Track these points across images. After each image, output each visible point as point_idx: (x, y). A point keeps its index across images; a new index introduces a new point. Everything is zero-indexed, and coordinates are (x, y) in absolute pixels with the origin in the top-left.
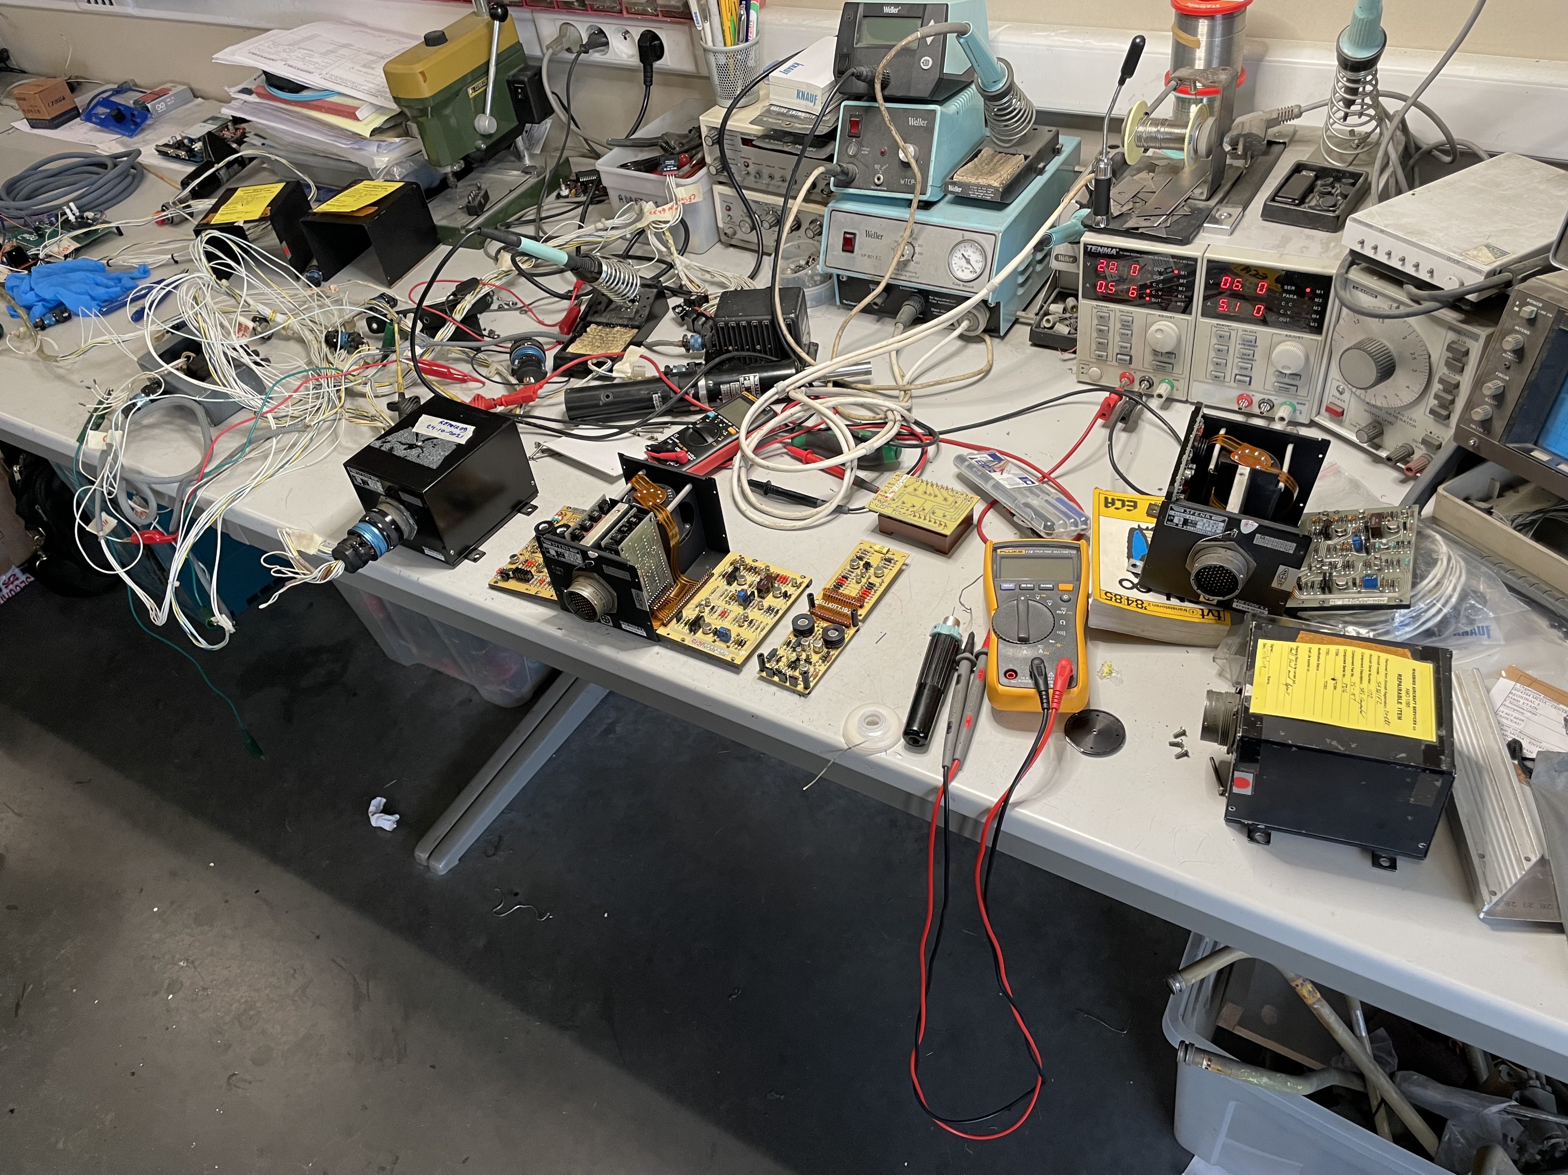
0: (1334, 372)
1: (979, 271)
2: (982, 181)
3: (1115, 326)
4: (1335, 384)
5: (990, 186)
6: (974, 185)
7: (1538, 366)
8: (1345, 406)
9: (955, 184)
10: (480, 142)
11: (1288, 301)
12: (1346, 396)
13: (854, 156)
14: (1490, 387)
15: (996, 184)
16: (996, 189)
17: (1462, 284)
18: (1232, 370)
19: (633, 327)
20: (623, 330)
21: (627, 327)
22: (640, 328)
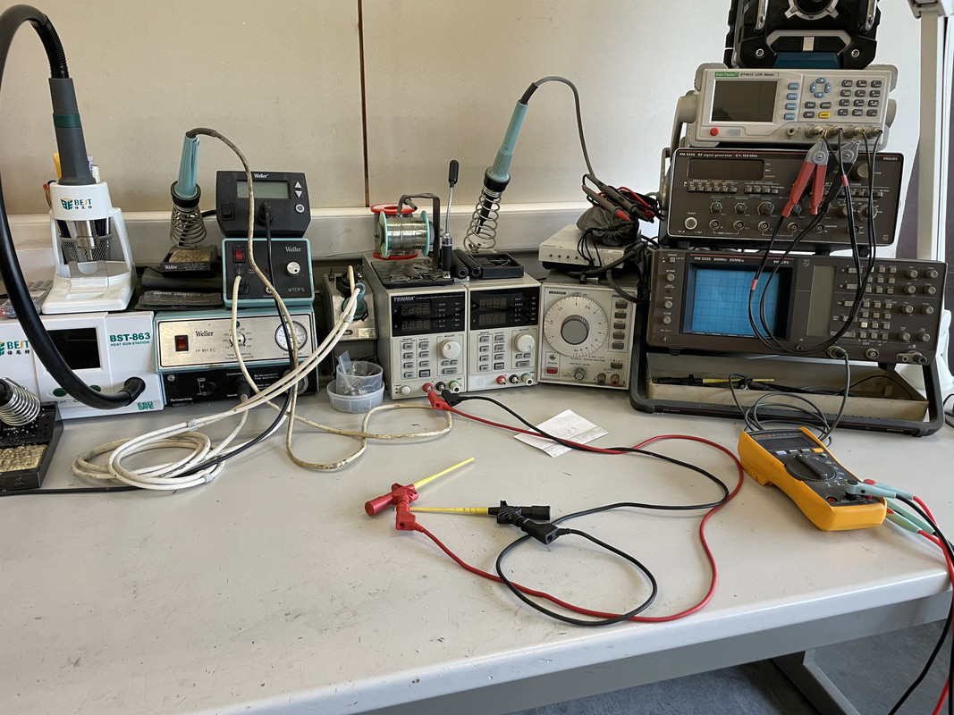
1: (302, 342)
3: (417, 351)
4: (548, 354)
8: (557, 366)
12: (557, 360)
19: (39, 444)
20: (29, 448)
21: (32, 444)
22: (47, 443)
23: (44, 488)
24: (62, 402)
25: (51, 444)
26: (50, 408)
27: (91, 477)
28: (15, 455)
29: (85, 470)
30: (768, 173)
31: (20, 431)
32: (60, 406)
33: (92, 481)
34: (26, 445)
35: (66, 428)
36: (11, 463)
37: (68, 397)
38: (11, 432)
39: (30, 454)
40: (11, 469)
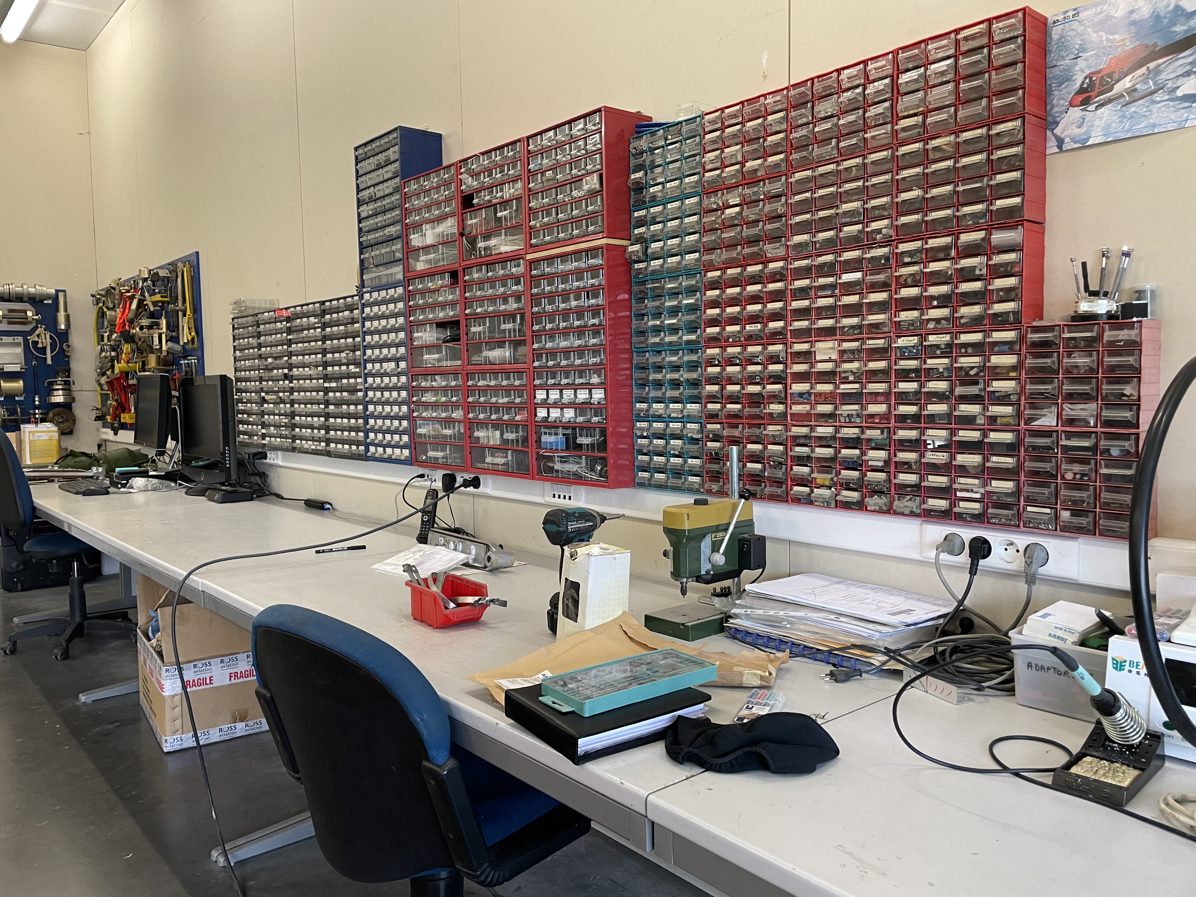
19: (1135, 768)
20: (1124, 767)
21: (1128, 766)
22: (1142, 770)
23: (1128, 808)
24: (1169, 736)
25: (1147, 772)
26: (1154, 738)
27: (1174, 816)
28: (1110, 769)
29: (1173, 809)
31: (1121, 749)
32: (1166, 739)
33: (1175, 822)
34: (1123, 764)
35: (1167, 764)
36: (1104, 775)
37: (1175, 733)
38: (1113, 747)
39: (1124, 773)
40: (1102, 779)
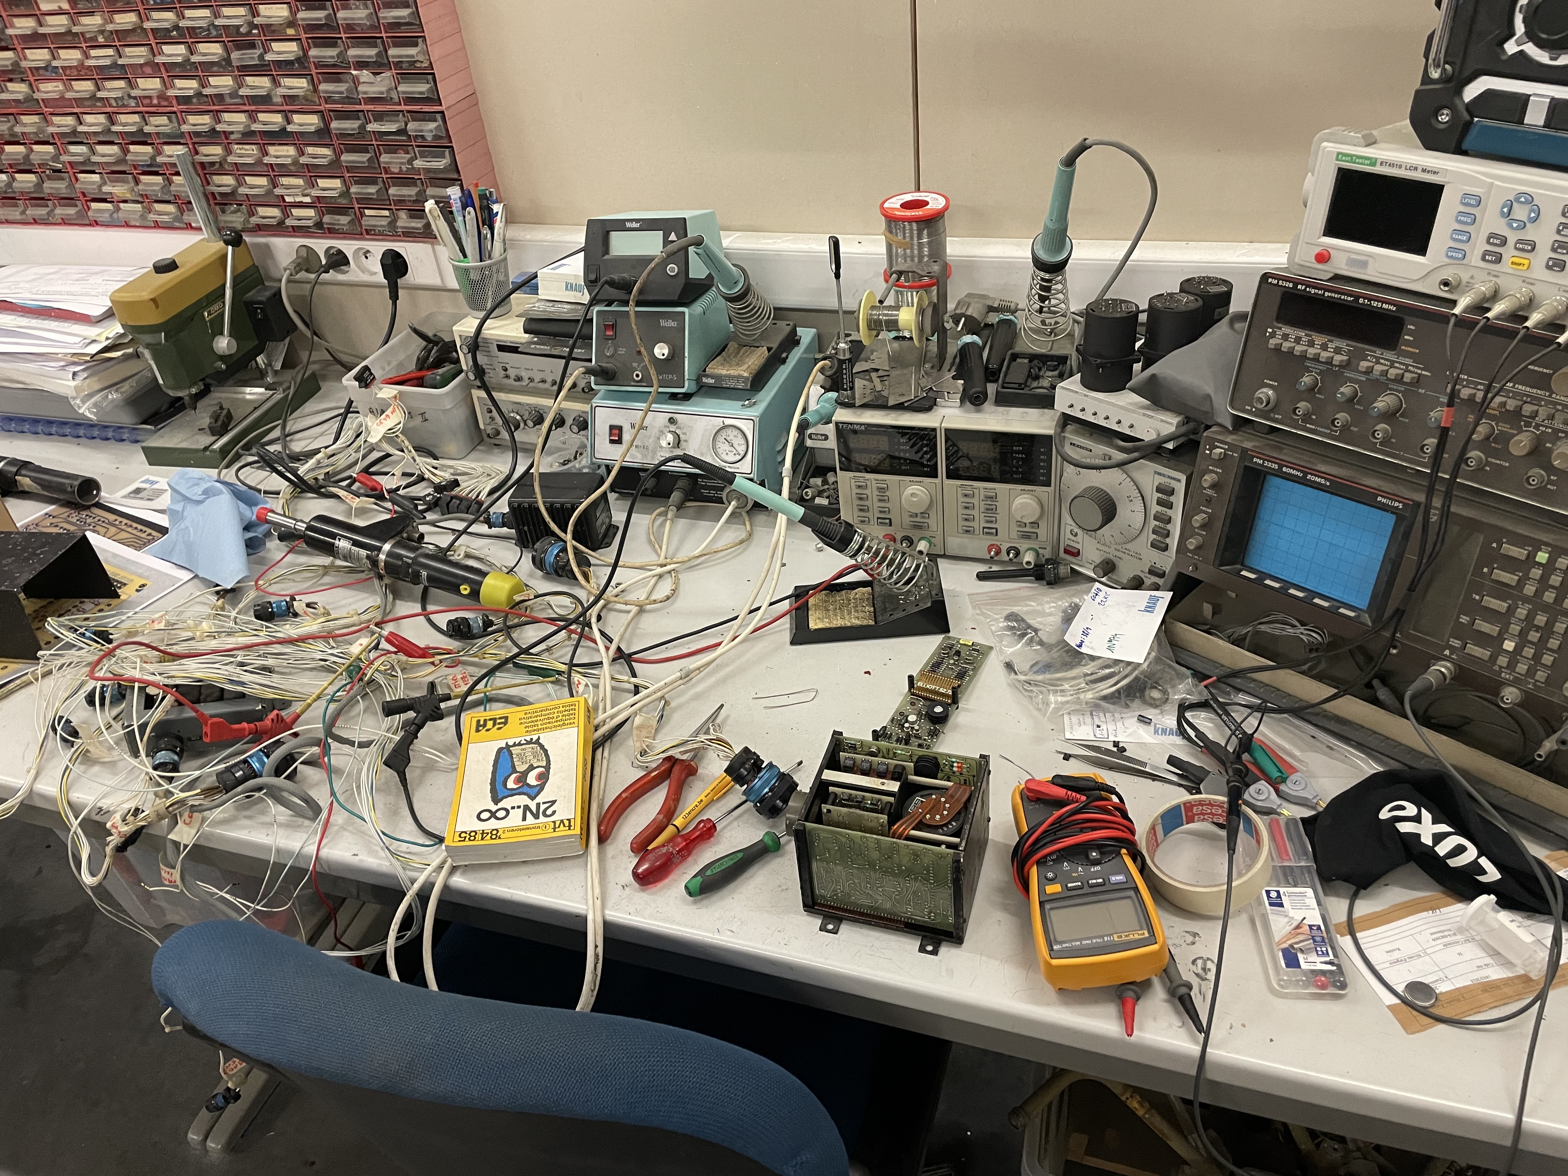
0: (1067, 518)
1: (742, 453)
2: (732, 372)
3: (872, 493)
4: (1069, 529)
5: (740, 376)
6: (726, 376)
7: (1233, 499)
8: (1079, 547)
9: (707, 376)
10: (219, 363)
11: (1018, 459)
12: (1079, 538)
13: (612, 356)
14: (1198, 519)
15: (746, 374)
16: (747, 378)
17: (1159, 435)
18: (979, 523)
30: (1408, 343)
